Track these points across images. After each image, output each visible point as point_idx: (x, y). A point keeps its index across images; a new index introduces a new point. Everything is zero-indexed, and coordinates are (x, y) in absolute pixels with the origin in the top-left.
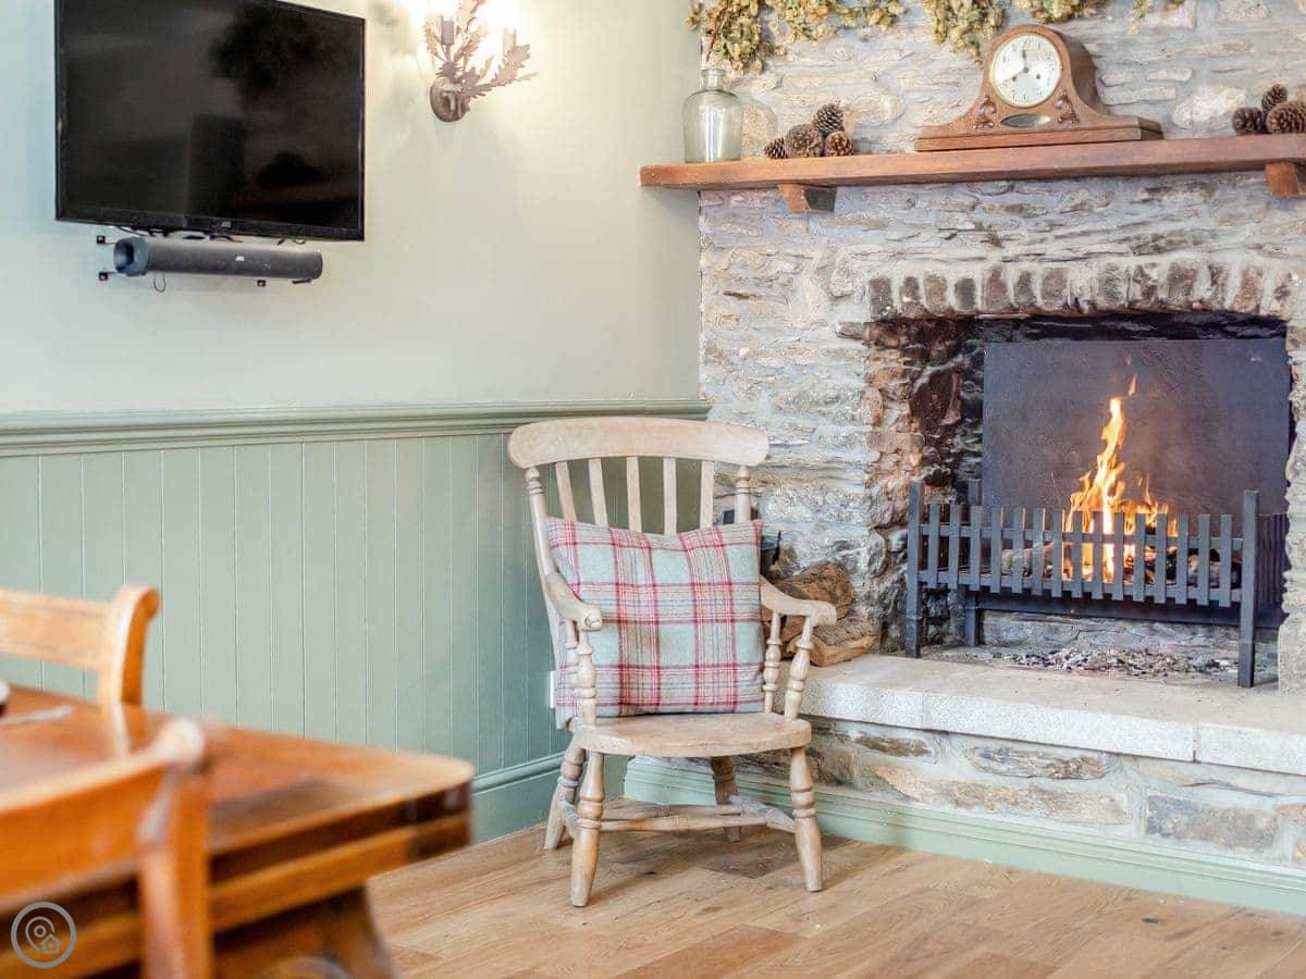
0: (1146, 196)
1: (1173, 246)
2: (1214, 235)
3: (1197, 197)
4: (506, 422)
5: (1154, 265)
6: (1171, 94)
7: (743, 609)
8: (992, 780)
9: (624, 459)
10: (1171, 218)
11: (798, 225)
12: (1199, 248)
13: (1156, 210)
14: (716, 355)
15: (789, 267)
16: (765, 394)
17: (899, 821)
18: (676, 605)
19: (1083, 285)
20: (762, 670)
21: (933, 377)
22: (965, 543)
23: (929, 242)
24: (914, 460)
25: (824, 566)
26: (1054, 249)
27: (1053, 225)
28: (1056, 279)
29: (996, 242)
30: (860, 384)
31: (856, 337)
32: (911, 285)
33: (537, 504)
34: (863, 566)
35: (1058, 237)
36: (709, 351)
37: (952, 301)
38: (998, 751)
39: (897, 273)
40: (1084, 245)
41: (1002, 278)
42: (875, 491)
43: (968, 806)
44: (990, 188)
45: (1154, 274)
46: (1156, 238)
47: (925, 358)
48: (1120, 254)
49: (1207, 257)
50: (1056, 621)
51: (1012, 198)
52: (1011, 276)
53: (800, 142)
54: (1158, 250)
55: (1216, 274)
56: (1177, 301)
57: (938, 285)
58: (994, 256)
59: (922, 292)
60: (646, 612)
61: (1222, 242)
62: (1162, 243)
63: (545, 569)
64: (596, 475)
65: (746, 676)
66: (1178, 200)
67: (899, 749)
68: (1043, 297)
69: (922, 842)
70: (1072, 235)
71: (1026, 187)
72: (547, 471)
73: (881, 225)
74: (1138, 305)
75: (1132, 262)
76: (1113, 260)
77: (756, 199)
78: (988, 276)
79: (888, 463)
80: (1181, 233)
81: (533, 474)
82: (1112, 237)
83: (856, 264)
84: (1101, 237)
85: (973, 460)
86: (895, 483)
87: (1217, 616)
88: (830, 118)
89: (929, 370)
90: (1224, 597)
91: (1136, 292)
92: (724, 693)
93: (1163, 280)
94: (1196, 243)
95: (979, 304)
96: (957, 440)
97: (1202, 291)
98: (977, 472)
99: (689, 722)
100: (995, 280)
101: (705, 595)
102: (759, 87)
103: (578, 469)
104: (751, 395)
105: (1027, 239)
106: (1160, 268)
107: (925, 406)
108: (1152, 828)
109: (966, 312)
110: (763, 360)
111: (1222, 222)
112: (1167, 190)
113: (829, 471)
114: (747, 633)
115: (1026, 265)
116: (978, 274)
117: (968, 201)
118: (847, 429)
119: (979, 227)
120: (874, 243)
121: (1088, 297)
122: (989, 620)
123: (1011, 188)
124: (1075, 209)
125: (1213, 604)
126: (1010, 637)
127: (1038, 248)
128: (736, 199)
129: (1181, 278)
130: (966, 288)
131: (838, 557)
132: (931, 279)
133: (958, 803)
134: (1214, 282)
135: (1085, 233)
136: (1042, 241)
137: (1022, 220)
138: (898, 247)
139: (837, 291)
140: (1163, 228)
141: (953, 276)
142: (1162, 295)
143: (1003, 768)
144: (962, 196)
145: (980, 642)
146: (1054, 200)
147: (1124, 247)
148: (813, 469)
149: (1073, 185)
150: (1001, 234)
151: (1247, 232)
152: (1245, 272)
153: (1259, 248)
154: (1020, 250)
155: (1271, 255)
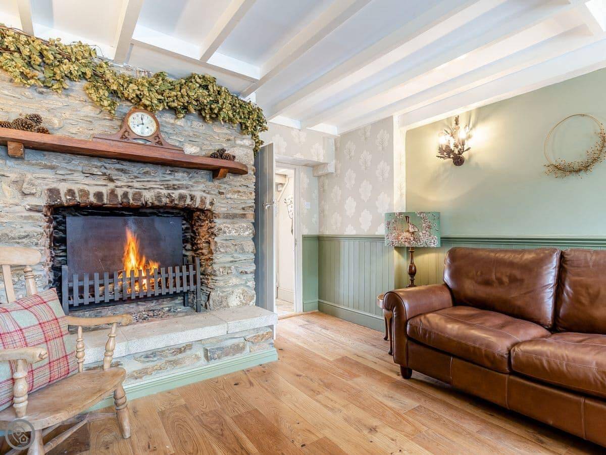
0: (169, 172)
1: (179, 188)
2: (191, 186)
3: (185, 175)
5: (173, 193)
7: (65, 329)
10: (178, 180)
12: (188, 189)
13: (172, 177)
19: (148, 196)
23: (78, 177)
26: (136, 185)
27: (136, 177)
28: (138, 195)
29: (112, 180)
30: (41, 230)
31: (38, 212)
32: (71, 192)
35: (138, 181)
37: (92, 199)
38: (152, 354)
39: (63, 187)
40: (149, 185)
41: (116, 193)
43: (141, 377)
44: (109, 161)
45: (173, 195)
46: (174, 185)
48: (161, 189)
49: (189, 192)
51: (118, 166)
52: (119, 192)
54: (175, 189)
55: (192, 198)
56: (181, 204)
57: (85, 193)
58: (111, 185)
59: (77, 195)
61: (195, 188)
62: (176, 187)
66: (179, 175)
68: (133, 200)
70: (144, 181)
71: (125, 163)
73: (52, 168)
74: (167, 205)
75: (166, 192)
76: (161, 191)
78: (109, 191)
80: (182, 184)
82: (157, 183)
83: (39, 182)
84: (154, 183)
88: (35, 118)
91: (168, 201)
93: (177, 198)
94: (187, 188)
95: (105, 201)
97: (188, 202)
100: (112, 193)
101: (47, 328)
105: (125, 181)
106: (176, 194)
109: (100, 203)
111: (194, 183)
112: (176, 172)
115: (125, 189)
116: (104, 190)
117: (99, 164)
119: (104, 174)
120: (49, 174)
121: (151, 201)
123: (119, 163)
124: (144, 173)
127: (130, 184)
129: (182, 197)
130: (99, 195)
132: (81, 191)
134: (192, 200)
135: (148, 181)
136: (132, 182)
137: (123, 174)
138: (62, 177)
139: (26, 192)
140: (176, 183)
141: (92, 190)
142: (176, 202)
144: (96, 162)
146: (135, 169)
147: (162, 187)
149: (143, 165)
150: (114, 178)
151: (201, 187)
152: (201, 198)
153: (204, 191)
154: (123, 184)
155: (208, 193)
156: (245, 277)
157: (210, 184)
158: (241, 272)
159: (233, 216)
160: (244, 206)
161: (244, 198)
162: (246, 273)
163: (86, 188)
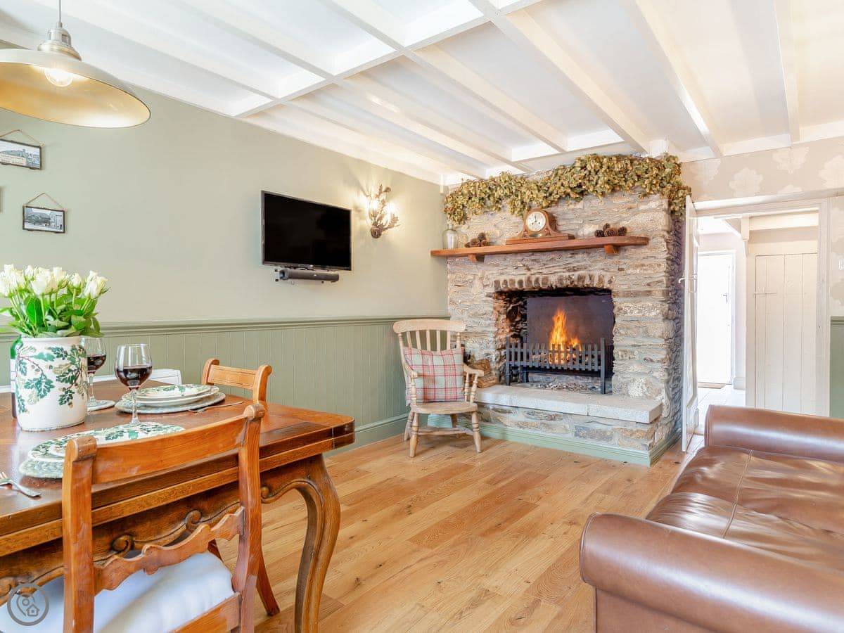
0: (571, 255)
1: (579, 269)
2: (590, 266)
3: (585, 255)
4: (391, 321)
5: (573, 275)
6: (577, 227)
7: (459, 371)
8: (530, 420)
9: (425, 331)
10: (578, 262)
11: (474, 266)
12: (586, 270)
13: (573, 260)
14: (453, 302)
15: (472, 278)
16: (466, 312)
17: (504, 433)
18: (440, 371)
19: (553, 281)
20: (464, 389)
21: (513, 307)
22: (522, 353)
23: (511, 270)
24: (508, 330)
25: (482, 360)
26: (545, 271)
27: (545, 265)
28: (546, 279)
29: (529, 270)
30: (492, 309)
31: (490, 297)
32: (505, 282)
33: (401, 343)
34: (493, 360)
35: (546, 268)
36: (451, 301)
37: (517, 286)
38: (532, 412)
39: (502, 279)
40: (553, 270)
41: (531, 279)
42: (497, 339)
43: (524, 428)
44: (526, 254)
45: (573, 277)
46: (574, 267)
47: (510, 302)
48: (564, 272)
49: (589, 272)
50: (549, 375)
51: (533, 257)
52: (533, 279)
53: (474, 243)
54: (575, 271)
55: (591, 277)
56: (580, 285)
57: (513, 282)
58: (528, 273)
59: (508, 284)
60: (431, 373)
61: (593, 268)
62: (575, 269)
63: (403, 361)
64: (418, 335)
65: (459, 391)
66: (580, 256)
67: (504, 412)
68: (542, 285)
69: (511, 439)
70: (550, 267)
71: (538, 254)
72: (404, 334)
73: (497, 265)
74: (569, 286)
75: (567, 274)
76: (562, 274)
77: (463, 259)
78: (527, 279)
79: (500, 331)
80: (581, 266)
81: (400, 335)
82: (561, 267)
83: (491, 276)
84: (558, 267)
85: (524, 330)
86: (502, 337)
87: (594, 374)
88: (482, 236)
89: (511, 306)
90: (596, 368)
91: (569, 282)
92: (453, 396)
93: (576, 279)
94: (585, 268)
95: (524, 287)
96: (520, 325)
97: (587, 282)
98: (526, 334)
99: (444, 404)
100: (529, 280)
101: (447, 368)
102: (463, 229)
103: (413, 333)
104: (462, 313)
105: (537, 269)
106: (575, 276)
107: (511, 316)
108: (576, 435)
109: (521, 289)
110: (465, 304)
111: (593, 262)
113: (483, 334)
114: (459, 379)
115: (537, 276)
116: (524, 278)
117: (521, 258)
118: (488, 322)
119: (524, 266)
120: (495, 270)
121: (555, 284)
122: (530, 375)
123: (533, 255)
124: (551, 260)
125: (593, 370)
126: (536, 380)
127: (541, 271)
128: (457, 259)
129: (581, 278)
130: (521, 282)
131: (486, 357)
132: (511, 280)
133: (521, 427)
134: (590, 279)
135: (553, 267)
136: (542, 269)
137: (536, 263)
138: (501, 271)
139: (485, 284)
140: (575, 265)
141: (517, 279)
142: (576, 283)
143: (533, 417)
144: (519, 257)
145: (527, 381)
146: (545, 258)
147: (565, 270)
148: (480, 333)
149: (550, 253)
150: (530, 267)
151: (600, 265)
152: (599, 276)
153: (603, 269)
154: (535, 271)
155: (607, 271)
156: (650, 366)
157: (609, 261)
158: (645, 359)
159: (636, 294)
160: (649, 281)
161: (649, 272)
162: (652, 361)
163: (513, 277)
